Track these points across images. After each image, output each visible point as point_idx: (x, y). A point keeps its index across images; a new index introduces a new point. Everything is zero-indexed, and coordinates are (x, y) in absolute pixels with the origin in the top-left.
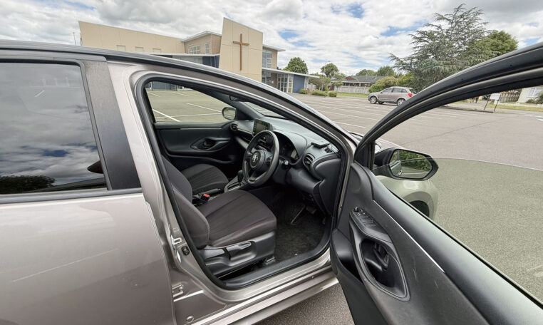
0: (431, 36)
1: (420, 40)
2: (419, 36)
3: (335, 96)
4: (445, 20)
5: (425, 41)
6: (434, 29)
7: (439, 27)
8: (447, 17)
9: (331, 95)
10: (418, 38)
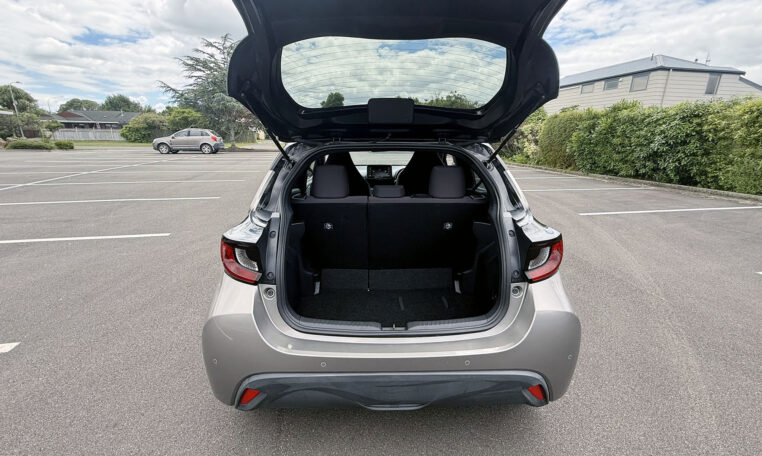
0: (205, 64)
1: (192, 68)
2: (190, 62)
3: (72, 148)
4: (214, 49)
5: (200, 70)
6: (206, 56)
7: (212, 56)
8: (217, 45)
9: (62, 146)
10: (192, 66)
